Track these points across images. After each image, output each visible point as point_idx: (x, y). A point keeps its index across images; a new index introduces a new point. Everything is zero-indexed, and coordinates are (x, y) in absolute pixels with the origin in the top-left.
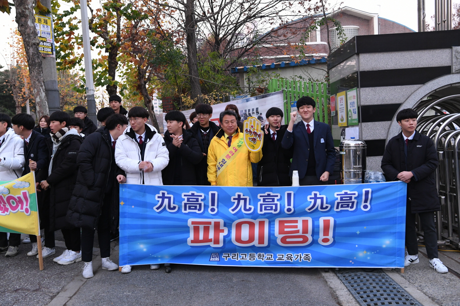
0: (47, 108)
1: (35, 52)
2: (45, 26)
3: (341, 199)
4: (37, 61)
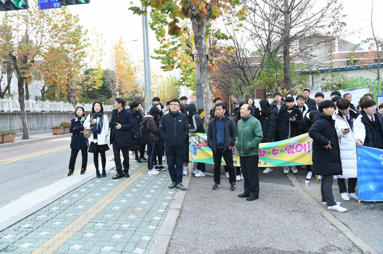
4: (206, 66)
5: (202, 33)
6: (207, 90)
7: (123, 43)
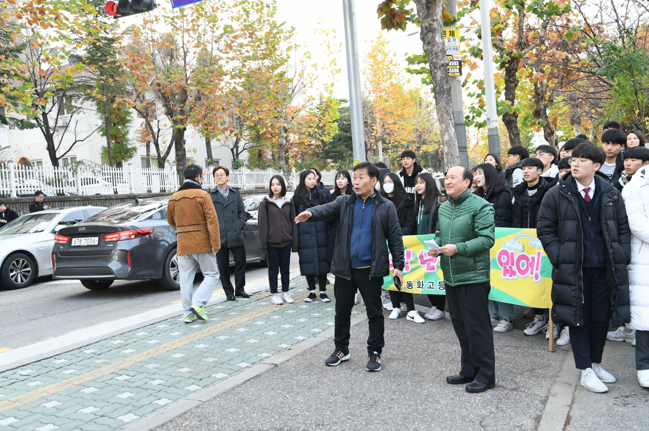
0: (457, 148)
1: (444, 76)
2: (452, 40)
4: (445, 87)
5: (433, 20)
6: (450, 138)
7: (388, 42)
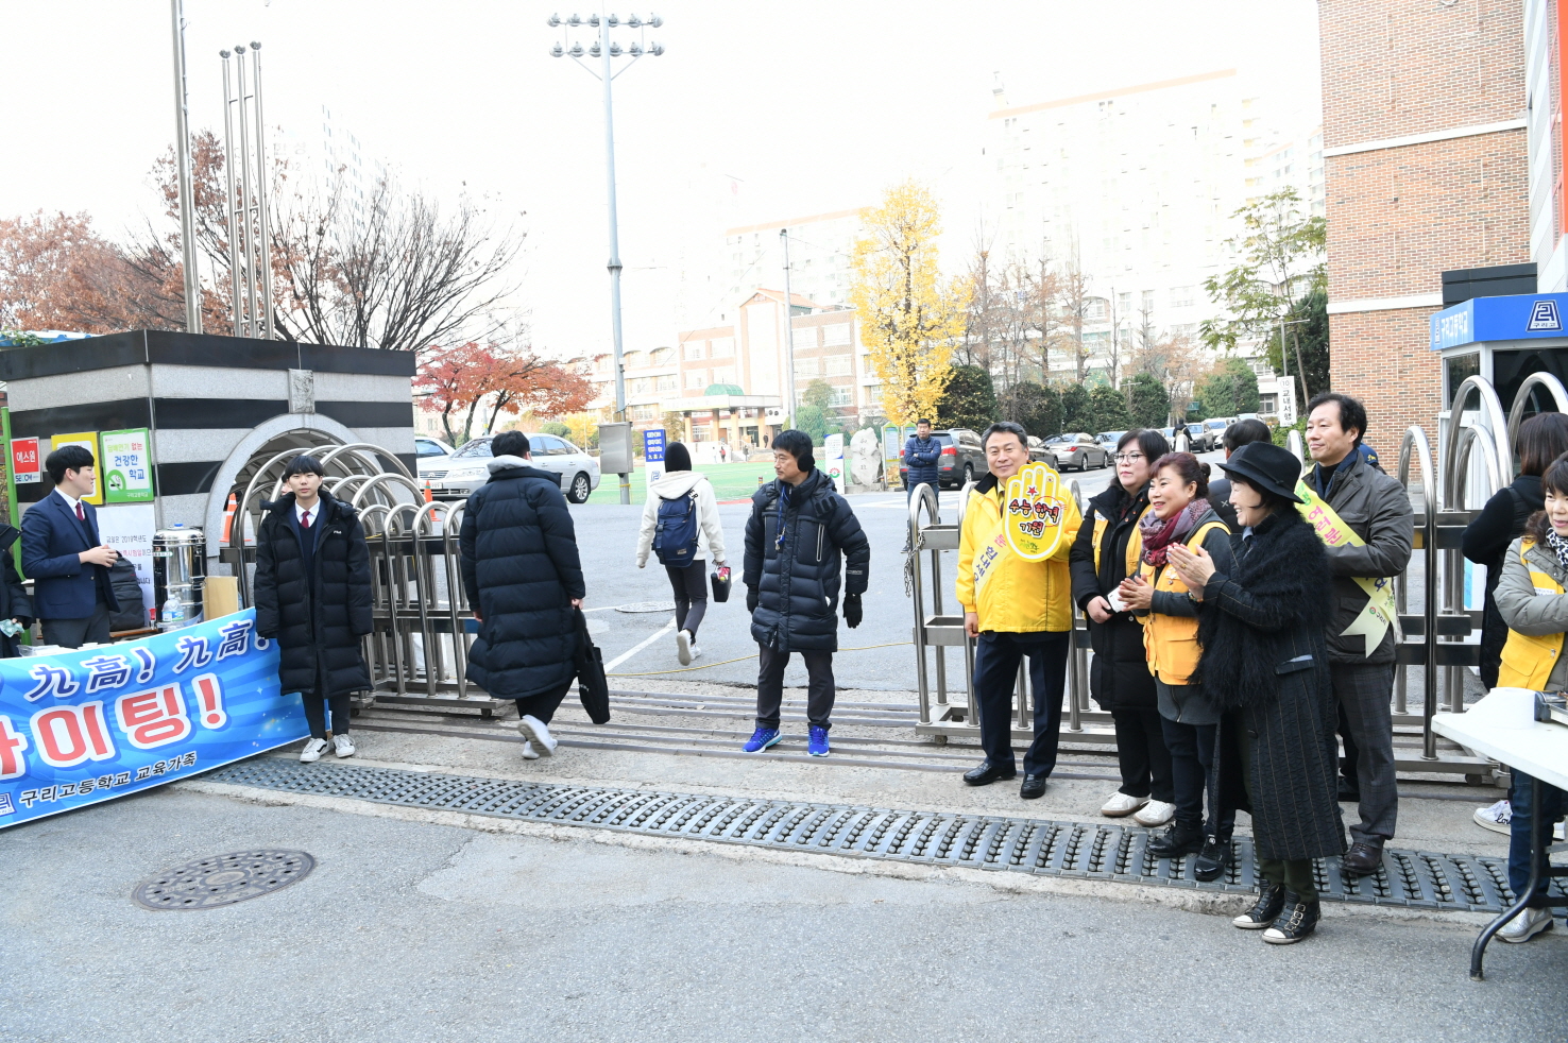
3: (230, 638)
